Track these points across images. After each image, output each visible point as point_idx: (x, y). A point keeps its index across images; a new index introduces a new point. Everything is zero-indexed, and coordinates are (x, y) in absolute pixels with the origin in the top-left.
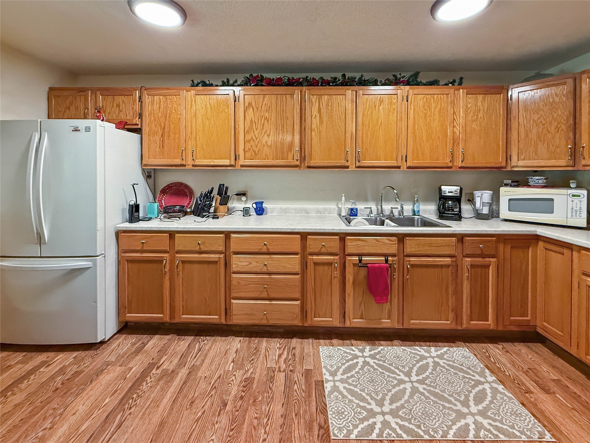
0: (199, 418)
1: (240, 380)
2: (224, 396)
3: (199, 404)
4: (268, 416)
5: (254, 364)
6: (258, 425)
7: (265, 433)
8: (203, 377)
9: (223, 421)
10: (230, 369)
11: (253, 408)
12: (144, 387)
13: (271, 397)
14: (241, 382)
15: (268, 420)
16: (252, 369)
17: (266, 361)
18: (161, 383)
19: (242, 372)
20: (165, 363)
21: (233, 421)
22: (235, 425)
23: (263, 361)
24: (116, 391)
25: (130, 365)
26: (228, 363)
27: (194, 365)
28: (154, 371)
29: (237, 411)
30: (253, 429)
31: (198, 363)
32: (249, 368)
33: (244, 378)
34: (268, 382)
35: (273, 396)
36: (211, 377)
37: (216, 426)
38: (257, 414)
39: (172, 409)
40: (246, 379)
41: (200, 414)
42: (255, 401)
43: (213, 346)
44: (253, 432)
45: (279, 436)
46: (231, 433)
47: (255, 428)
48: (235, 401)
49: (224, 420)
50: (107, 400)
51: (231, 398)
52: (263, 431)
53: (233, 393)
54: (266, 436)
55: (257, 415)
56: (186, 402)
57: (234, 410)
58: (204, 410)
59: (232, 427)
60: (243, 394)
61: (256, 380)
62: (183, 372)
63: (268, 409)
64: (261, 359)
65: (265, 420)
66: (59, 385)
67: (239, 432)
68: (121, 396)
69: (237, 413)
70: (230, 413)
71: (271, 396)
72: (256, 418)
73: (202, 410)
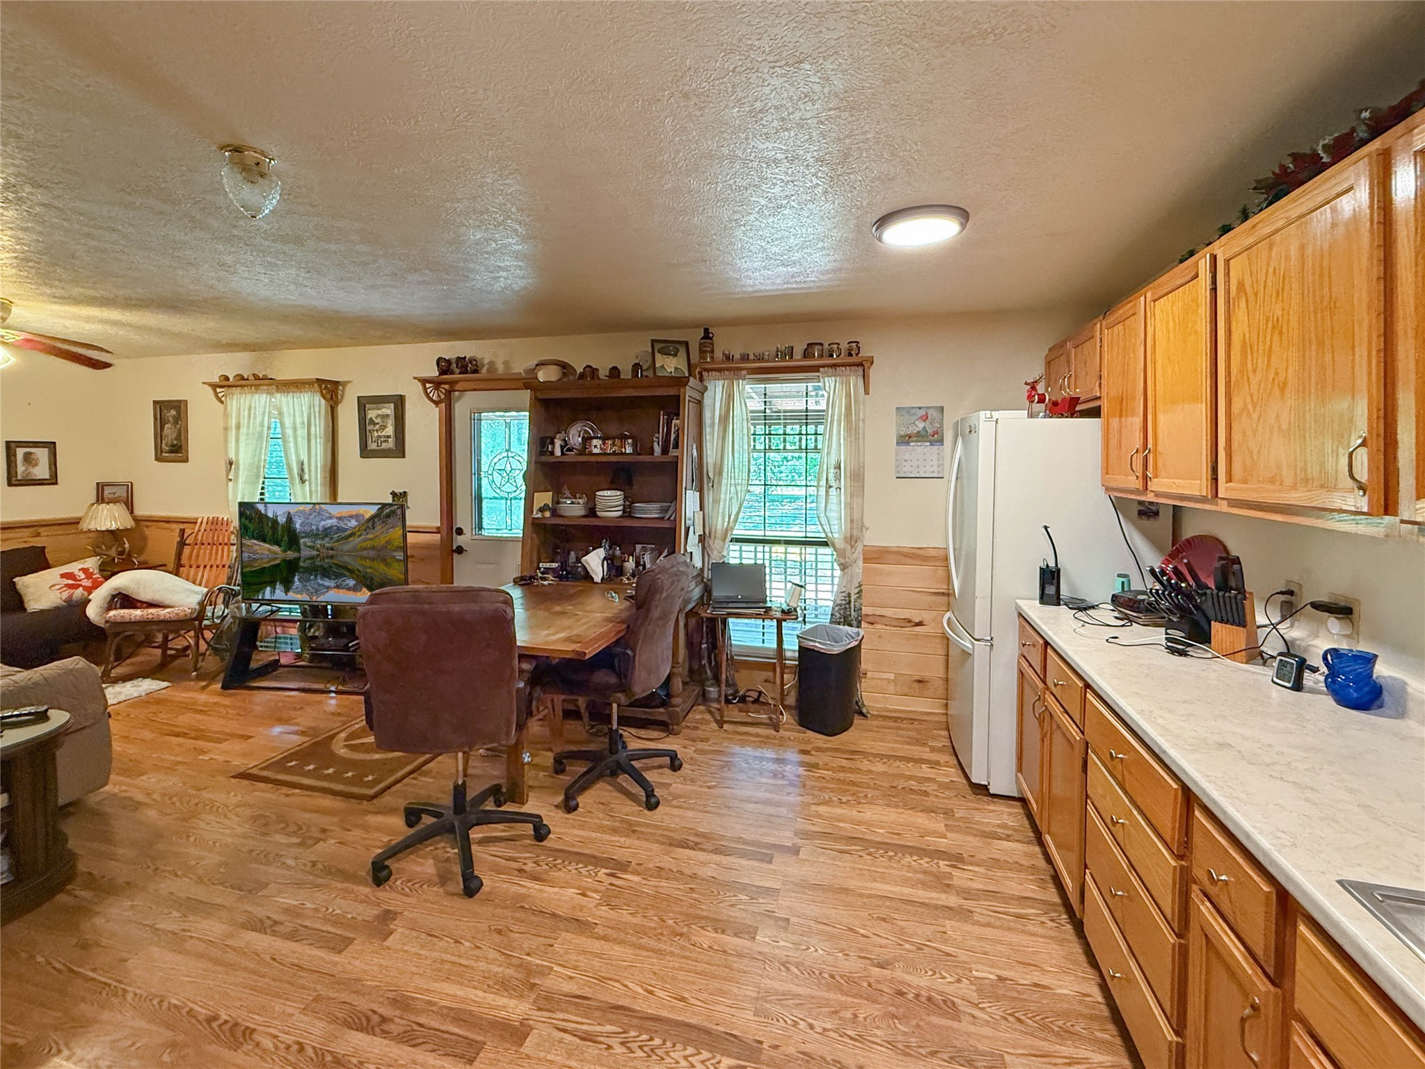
0: (856, 932)
1: (947, 991)
2: (901, 964)
3: (882, 929)
4: (860, 1038)
5: (1003, 1022)
6: (840, 1018)
7: (825, 1030)
8: (944, 929)
9: (847, 963)
10: (974, 973)
11: (879, 1013)
12: (908, 859)
13: (908, 1050)
14: (941, 993)
15: (852, 1038)
16: (986, 1017)
17: (1024, 1055)
18: (921, 876)
19: (974, 996)
20: (966, 872)
21: (849, 980)
22: (842, 981)
23: (1024, 1047)
24: (898, 834)
25: (949, 835)
26: (993, 970)
27: (971, 912)
28: (941, 863)
29: (870, 985)
30: (833, 1009)
31: (976, 917)
32: (988, 1010)
33: (955, 1000)
34: (951, 1049)
35: (910, 1055)
36: (945, 942)
37: (840, 954)
38: (865, 1019)
39: (870, 896)
40: (954, 1003)
41: (862, 931)
42: (894, 1017)
43: (1041, 940)
44: (826, 1009)
45: (820, 1053)
46: (826, 976)
47: (835, 1012)
48: (892, 980)
49: (852, 965)
50: (881, 831)
51: (898, 974)
52: (828, 1026)
53: (908, 978)
54: (820, 1030)
55: (862, 1020)
56: (884, 912)
57: (872, 980)
58: (871, 935)
59: (837, 977)
60: (910, 996)
61: (955, 1024)
62: (952, 900)
63: (878, 1041)
64: (1029, 1042)
65: (849, 1032)
66: (900, 787)
67: (829, 988)
68: (889, 841)
69: (865, 984)
70: (866, 973)
71: (912, 1053)
72: (855, 1016)
73: (870, 934)
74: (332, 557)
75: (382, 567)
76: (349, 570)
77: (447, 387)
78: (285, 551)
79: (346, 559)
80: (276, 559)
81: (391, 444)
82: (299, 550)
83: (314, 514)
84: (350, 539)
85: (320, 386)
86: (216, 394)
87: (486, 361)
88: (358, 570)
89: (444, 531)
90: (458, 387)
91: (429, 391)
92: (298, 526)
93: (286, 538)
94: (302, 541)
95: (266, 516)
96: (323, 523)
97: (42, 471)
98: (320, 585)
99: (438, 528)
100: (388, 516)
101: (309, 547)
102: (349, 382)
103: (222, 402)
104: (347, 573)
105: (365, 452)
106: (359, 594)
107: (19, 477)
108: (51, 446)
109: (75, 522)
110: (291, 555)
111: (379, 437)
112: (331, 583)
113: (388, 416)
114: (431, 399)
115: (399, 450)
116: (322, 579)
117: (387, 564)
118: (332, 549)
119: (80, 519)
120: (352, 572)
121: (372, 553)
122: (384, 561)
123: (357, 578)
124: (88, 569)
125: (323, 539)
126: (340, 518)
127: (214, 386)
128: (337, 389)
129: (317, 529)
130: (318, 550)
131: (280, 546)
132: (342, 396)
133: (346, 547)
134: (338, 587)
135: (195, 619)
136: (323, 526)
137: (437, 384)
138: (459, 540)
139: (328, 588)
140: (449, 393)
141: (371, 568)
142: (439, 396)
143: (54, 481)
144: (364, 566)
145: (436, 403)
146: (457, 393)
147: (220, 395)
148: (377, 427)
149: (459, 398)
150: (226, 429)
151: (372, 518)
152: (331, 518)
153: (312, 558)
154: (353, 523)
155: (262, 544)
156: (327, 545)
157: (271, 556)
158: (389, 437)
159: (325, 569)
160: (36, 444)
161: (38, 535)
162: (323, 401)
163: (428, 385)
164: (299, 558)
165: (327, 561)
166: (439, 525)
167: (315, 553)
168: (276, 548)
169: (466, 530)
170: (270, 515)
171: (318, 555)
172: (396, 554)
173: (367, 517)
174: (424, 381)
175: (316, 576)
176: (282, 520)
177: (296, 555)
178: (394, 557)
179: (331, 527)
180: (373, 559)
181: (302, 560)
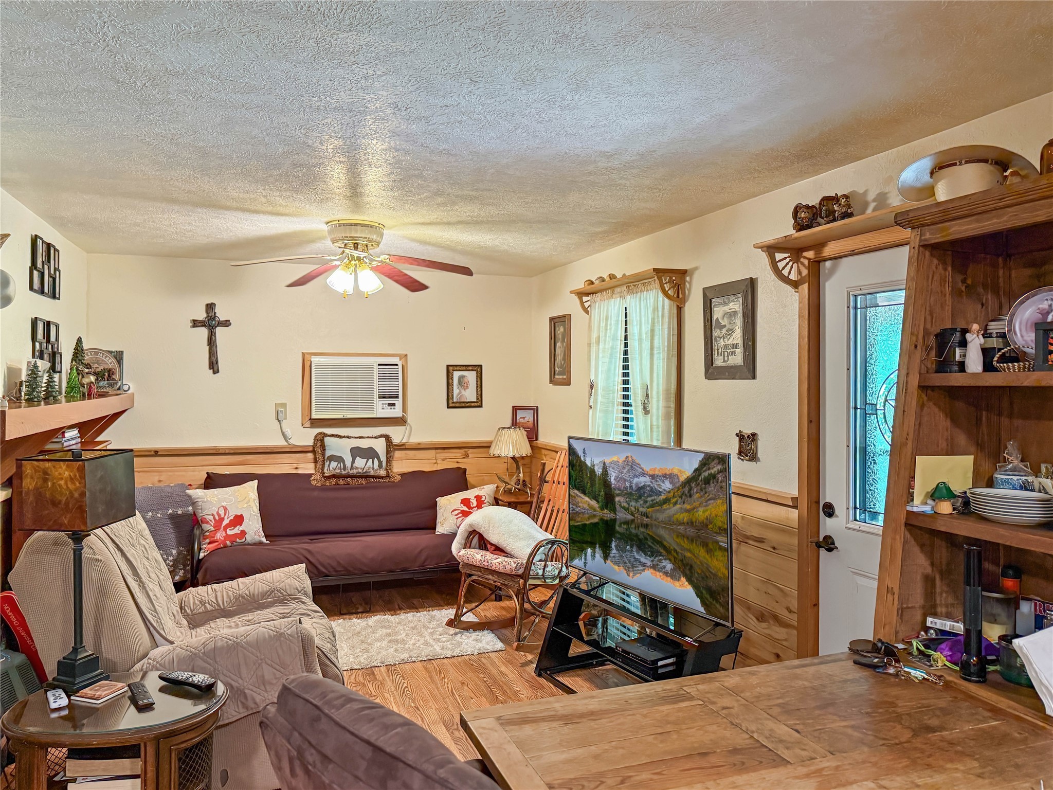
74: (646, 526)
75: (702, 553)
76: (665, 548)
77: (810, 254)
78: (602, 509)
79: (662, 532)
80: (595, 516)
81: (737, 359)
82: (614, 510)
83: (628, 468)
84: (665, 506)
85: (660, 279)
86: (582, 303)
87: (871, 196)
88: (675, 551)
89: (804, 504)
90: (831, 249)
91: (781, 265)
92: (612, 480)
93: (602, 493)
94: (617, 499)
95: (585, 463)
96: (636, 480)
97: (470, 395)
98: (636, 560)
99: (794, 499)
100: (707, 481)
101: (624, 508)
102: (696, 268)
103: (587, 312)
104: (664, 552)
105: (712, 372)
106: (677, 583)
107: (455, 400)
108: (478, 369)
109: (487, 446)
110: (607, 514)
111: (726, 346)
112: (647, 561)
113: (735, 313)
114: (786, 280)
115: (749, 370)
116: (638, 553)
117: (709, 551)
118: (646, 516)
119: (491, 443)
120: (669, 552)
121: (691, 531)
122: (705, 545)
123: (674, 561)
124: (481, 497)
125: (637, 501)
126: (653, 477)
127: (580, 294)
128: (685, 281)
129: (631, 487)
130: (633, 515)
131: (598, 501)
132: (689, 290)
133: (662, 517)
134: (654, 567)
135: (521, 576)
136: (637, 484)
137: (796, 251)
138: (829, 526)
139: (644, 565)
140: (816, 265)
141: (689, 551)
142: (800, 273)
143: (479, 404)
144: (683, 548)
145: (795, 285)
146: (828, 264)
147: (586, 305)
148: (724, 331)
149: (832, 271)
150: (589, 345)
151: (689, 481)
152: (643, 474)
153: (627, 523)
154: (667, 485)
155: (582, 495)
156: (641, 509)
157: (591, 512)
158: (736, 346)
159: (640, 540)
160: (466, 367)
161: (467, 456)
162: (667, 301)
163: (779, 256)
164: (615, 520)
165: (642, 530)
166: (795, 493)
167: (630, 517)
168: (593, 503)
169: (840, 509)
170: (588, 463)
171: (633, 521)
172: (719, 538)
173: (683, 478)
174: (771, 249)
175: (632, 547)
176: (599, 471)
177: (612, 515)
178: (717, 542)
179: (644, 487)
180: (692, 541)
181: (618, 523)
